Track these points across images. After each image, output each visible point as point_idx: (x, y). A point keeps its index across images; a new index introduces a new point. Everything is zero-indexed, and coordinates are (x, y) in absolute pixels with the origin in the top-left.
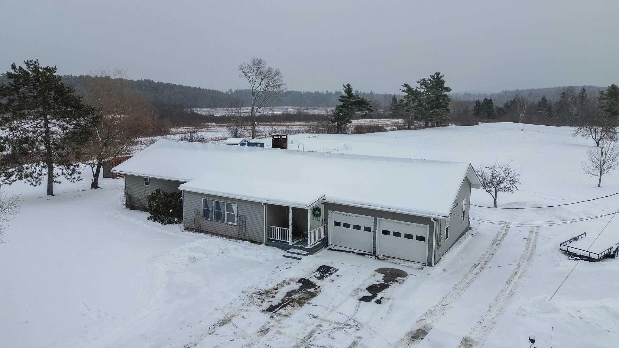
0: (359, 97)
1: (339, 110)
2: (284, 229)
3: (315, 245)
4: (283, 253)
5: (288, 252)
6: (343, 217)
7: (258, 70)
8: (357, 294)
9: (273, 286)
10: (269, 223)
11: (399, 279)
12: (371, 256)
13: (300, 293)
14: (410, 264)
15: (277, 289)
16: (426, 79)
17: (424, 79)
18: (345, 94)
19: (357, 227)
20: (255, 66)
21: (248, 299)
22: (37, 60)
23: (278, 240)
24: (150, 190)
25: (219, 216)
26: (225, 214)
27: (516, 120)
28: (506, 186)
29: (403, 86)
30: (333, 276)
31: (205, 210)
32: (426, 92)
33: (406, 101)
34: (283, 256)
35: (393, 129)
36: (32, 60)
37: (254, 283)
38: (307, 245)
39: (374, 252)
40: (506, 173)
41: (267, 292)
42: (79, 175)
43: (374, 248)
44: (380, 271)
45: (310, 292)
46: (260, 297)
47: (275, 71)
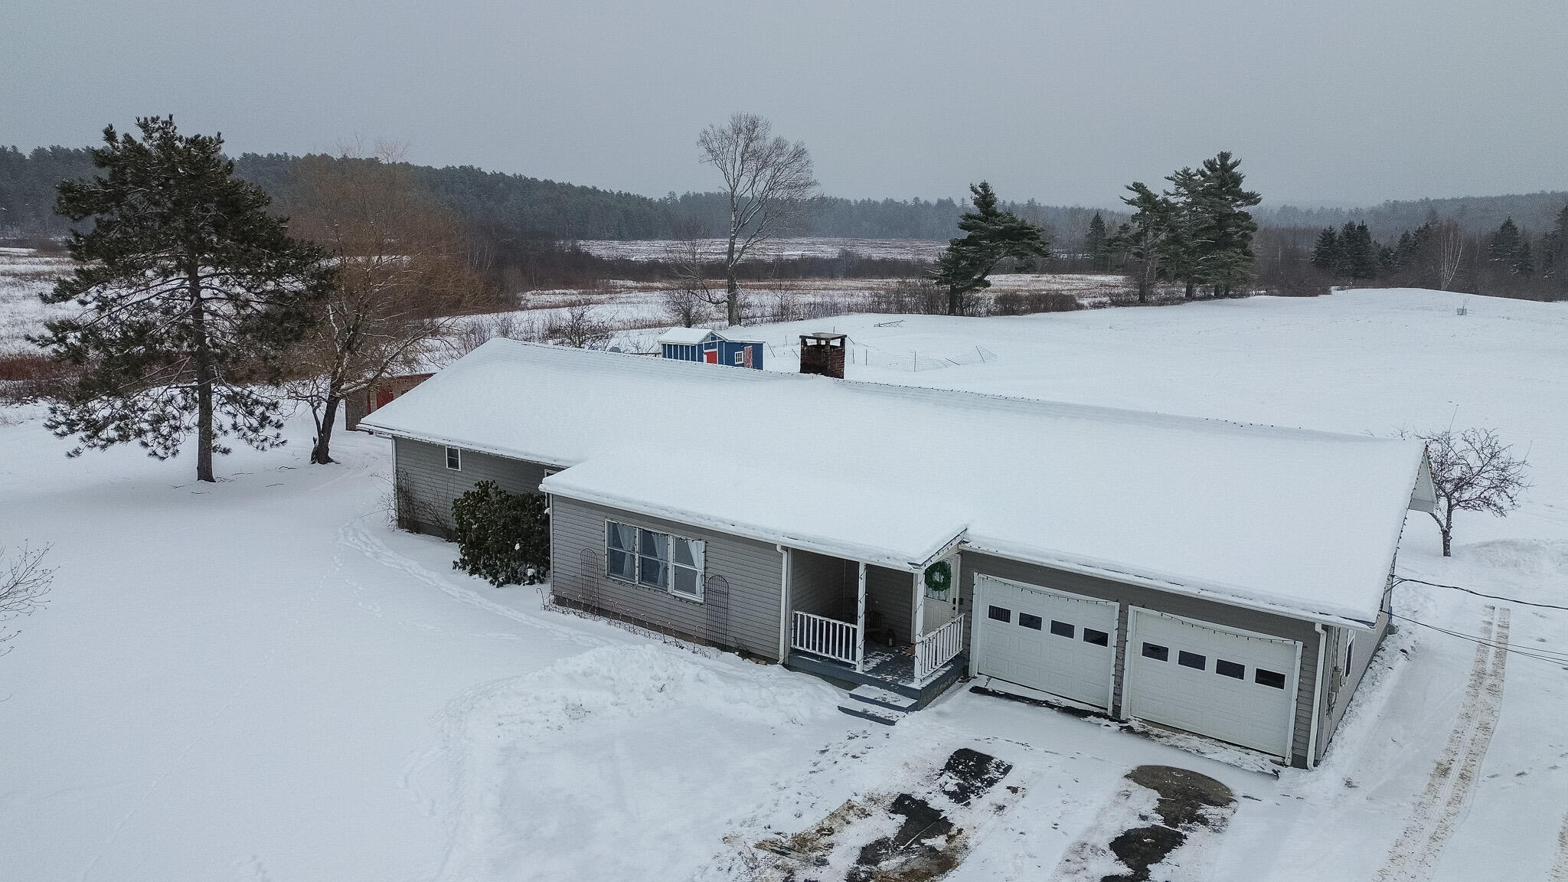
0: (1013, 218)
1: (958, 251)
2: (840, 625)
3: (934, 678)
4: (838, 698)
5: (852, 696)
6: (1019, 597)
7: (747, 146)
8: (1084, 865)
9: (819, 820)
10: (795, 605)
11: (1208, 811)
12: (1107, 722)
13: (902, 853)
14: (1231, 755)
15: (831, 832)
16: (1193, 171)
17: (1186, 171)
18: (976, 211)
19: (1062, 629)
20: (742, 136)
21: (744, 868)
22: (171, 117)
23: (824, 654)
24: (462, 484)
25: (651, 572)
26: (670, 567)
27: (1433, 283)
28: (1483, 493)
29: (1128, 188)
30: (998, 793)
31: (612, 553)
32: (1191, 205)
33: (1136, 227)
34: (840, 709)
35: (1100, 303)
36: (158, 118)
37: (760, 806)
38: (912, 678)
39: (1117, 709)
40: (1483, 456)
41: (802, 843)
42: (279, 431)
43: (1118, 695)
44: (1144, 776)
45: (932, 849)
46: (779, 862)
47: (792, 148)
